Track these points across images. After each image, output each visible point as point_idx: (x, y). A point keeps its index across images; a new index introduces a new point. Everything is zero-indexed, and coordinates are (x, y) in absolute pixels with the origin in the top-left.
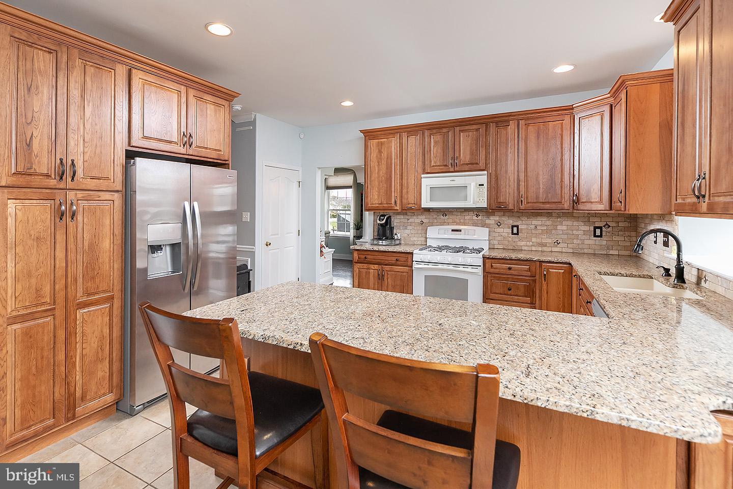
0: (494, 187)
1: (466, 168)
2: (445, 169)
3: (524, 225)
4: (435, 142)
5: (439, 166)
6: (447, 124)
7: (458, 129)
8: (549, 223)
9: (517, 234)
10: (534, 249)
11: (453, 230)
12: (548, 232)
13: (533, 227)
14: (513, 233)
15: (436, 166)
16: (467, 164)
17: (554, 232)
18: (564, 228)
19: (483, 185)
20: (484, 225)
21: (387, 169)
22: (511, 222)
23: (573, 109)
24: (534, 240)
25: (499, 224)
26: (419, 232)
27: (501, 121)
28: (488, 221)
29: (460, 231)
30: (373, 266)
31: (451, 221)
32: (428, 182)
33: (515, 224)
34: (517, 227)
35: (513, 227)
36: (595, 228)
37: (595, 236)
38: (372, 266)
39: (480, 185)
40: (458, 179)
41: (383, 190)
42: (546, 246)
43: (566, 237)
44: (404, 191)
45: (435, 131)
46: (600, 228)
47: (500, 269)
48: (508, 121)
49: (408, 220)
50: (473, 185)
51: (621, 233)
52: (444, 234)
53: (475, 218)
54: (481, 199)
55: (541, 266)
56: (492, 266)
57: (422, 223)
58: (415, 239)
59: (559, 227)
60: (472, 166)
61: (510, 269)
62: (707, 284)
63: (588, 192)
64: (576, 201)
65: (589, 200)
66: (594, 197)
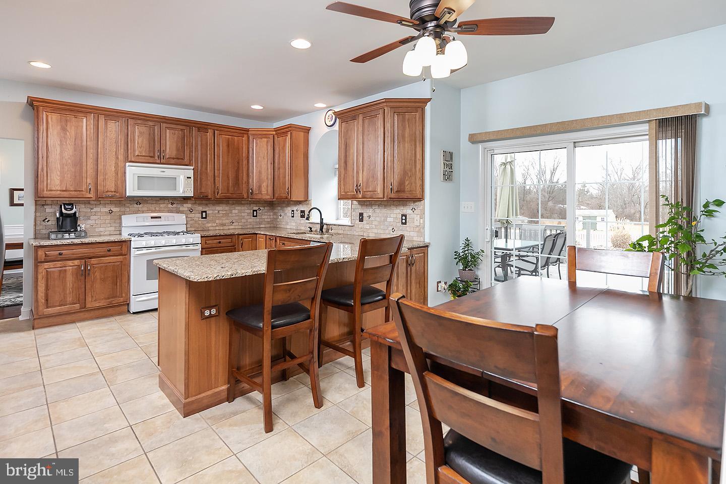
0: (198, 179)
1: (173, 161)
2: (151, 160)
3: (211, 210)
4: (140, 133)
5: (145, 156)
6: (153, 118)
7: (164, 125)
8: (227, 208)
9: (206, 218)
10: (217, 228)
11: (152, 218)
12: (226, 215)
13: (217, 211)
14: (202, 218)
15: (141, 156)
16: (173, 158)
17: (230, 215)
18: (236, 211)
19: (190, 178)
20: (178, 212)
21: (75, 151)
22: (201, 208)
23: (248, 131)
24: (217, 221)
25: (191, 211)
26: (107, 221)
27: (203, 127)
28: (181, 209)
29: (160, 217)
30: (72, 263)
31: (145, 209)
32: (133, 172)
33: (204, 210)
34: (206, 212)
35: (202, 212)
36: (254, 211)
37: (254, 216)
38: (70, 263)
39: (188, 178)
40: (170, 171)
41: (69, 176)
42: (225, 225)
43: (237, 218)
44: (100, 178)
45: (139, 122)
46: (256, 211)
47: (212, 244)
48: (207, 129)
49: (92, 209)
50: (182, 177)
51: (266, 213)
52: (144, 221)
53: (170, 206)
54: (189, 189)
55: (238, 238)
56: (206, 243)
57: (111, 212)
58: (101, 229)
59: (233, 211)
60: (178, 160)
61: (220, 242)
62: (333, 231)
63: (260, 187)
64: (252, 193)
65: (260, 192)
66: (264, 191)
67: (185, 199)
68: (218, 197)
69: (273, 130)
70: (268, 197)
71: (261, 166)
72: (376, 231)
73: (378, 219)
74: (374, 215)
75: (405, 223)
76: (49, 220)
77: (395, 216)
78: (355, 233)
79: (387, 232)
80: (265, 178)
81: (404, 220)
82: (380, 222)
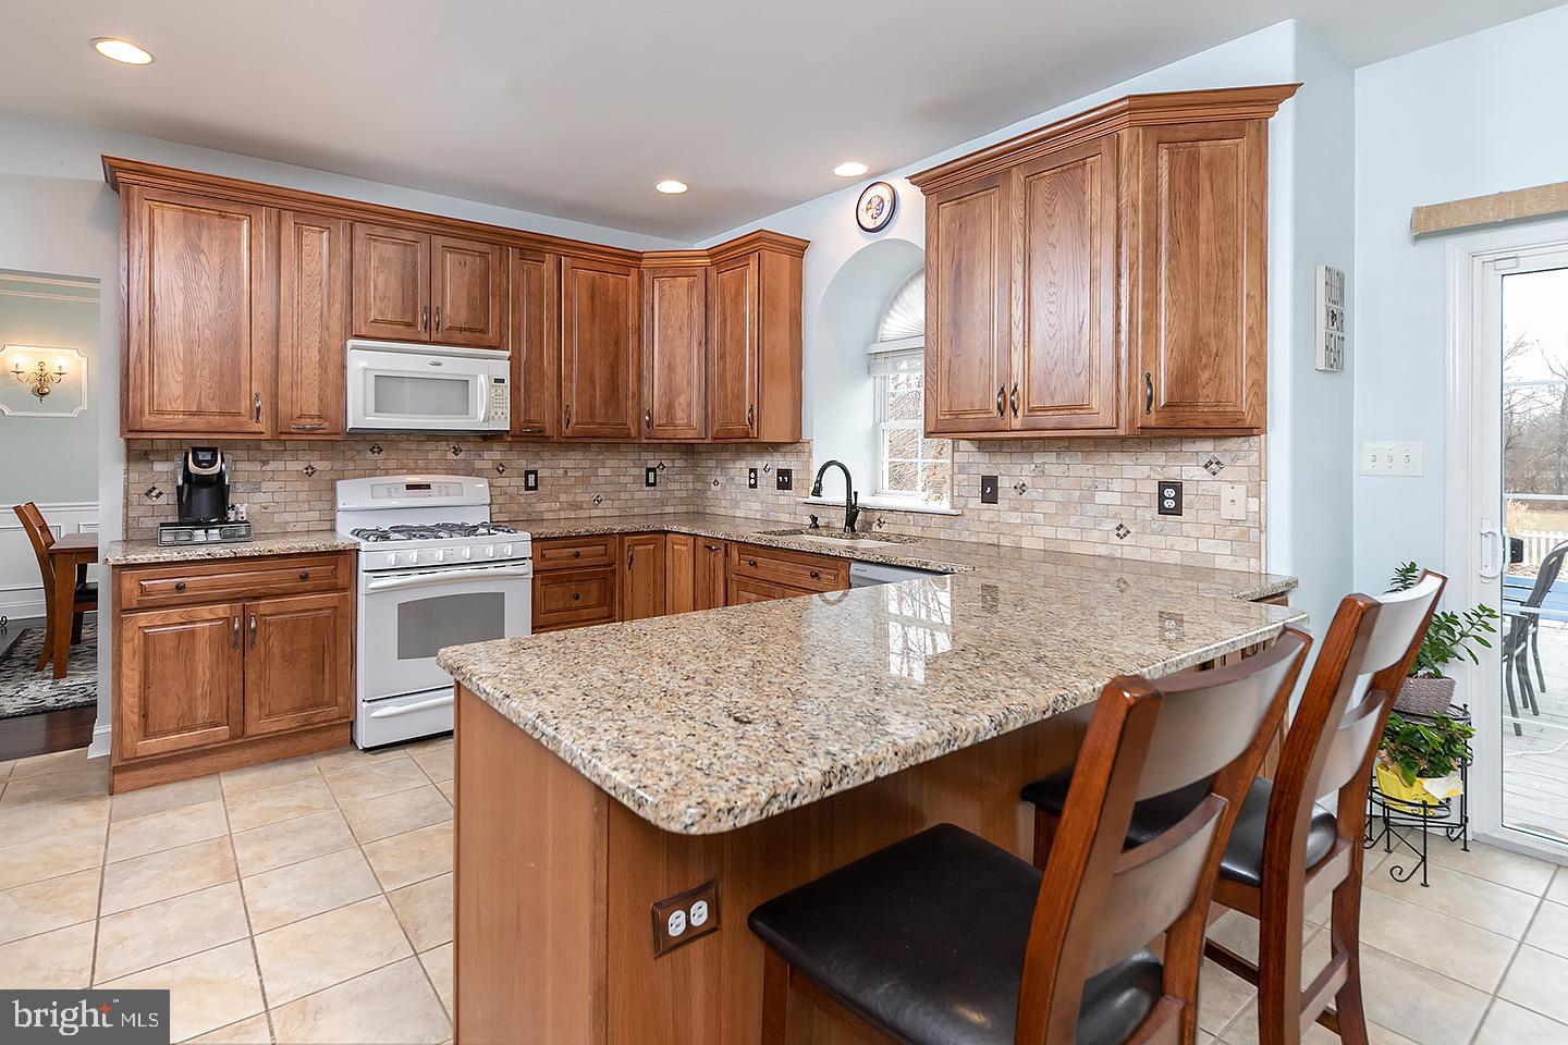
0: (522, 385)
1: (459, 337)
2: (407, 333)
3: (551, 467)
4: (382, 260)
5: (391, 323)
6: (412, 220)
7: (439, 241)
8: (586, 463)
9: (535, 488)
10: (563, 515)
11: (409, 487)
12: (584, 481)
13: (561, 472)
14: (528, 488)
15: (383, 322)
16: (461, 330)
17: (593, 480)
18: (608, 472)
19: (503, 381)
20: (472, 472)
21: (221, 305)
22: (524, 464)
23: (641, 259)
24: (563, 498)
25: (500, 469)
26: (303, 496)
27: (531, 246)
28: (478, 464)
29: (428, 487)
30: (211, 611)
31: (392, 464)
32: (364, 362)
33: (531, 467)
34: (535, 472)
35: (528, 473)
36: (649, 470)
37: (648, 484)
38: (204, 611)
39: (496, 381)
40: (454, 363)
41: (206, 372)
42: (581, 508)
43: (608, 488)
44: (285, 379)
45: (379, 230)
46: (654, 470)
47: (556, 559)
48: (541, 252)
49: (265, 463)
50: (482, 379)
51: (677, 477)
52: (389, 496)
53: (451, 456)
54: (500, 411)
55: (622, 543)
56: (543, 556)
57: (310, 472)
58: (288, 517)
59: (601, 472)
60: (474, 335)
61: (577, 555)
62: (884, 528)
63: (670, 408)
64: (649, 424)
65: (671, 422)
66: (680, 416)
67: (488, 437)
68: (568, 432)
69: (706, 253)
70: (691, 434)
71: (672, 352)
72: (1048, 532)
73: (1056, 495)
74: (1040, 482)
75: (1177, 511)
76: (161, 493)
77: (1129, 486)
78: (965, 536)
79: (1095, 536)
80: (685, 382)
81: (1170, 497)
82: (1063, 505)
